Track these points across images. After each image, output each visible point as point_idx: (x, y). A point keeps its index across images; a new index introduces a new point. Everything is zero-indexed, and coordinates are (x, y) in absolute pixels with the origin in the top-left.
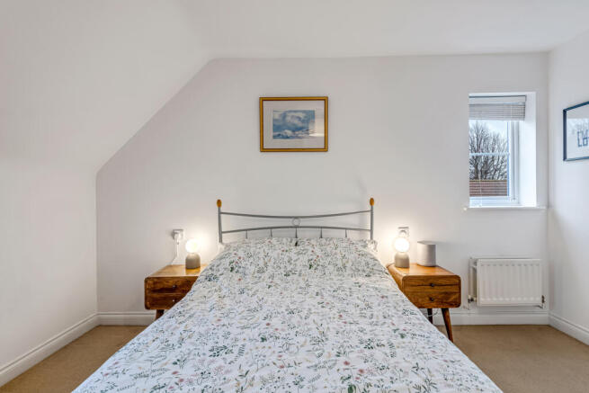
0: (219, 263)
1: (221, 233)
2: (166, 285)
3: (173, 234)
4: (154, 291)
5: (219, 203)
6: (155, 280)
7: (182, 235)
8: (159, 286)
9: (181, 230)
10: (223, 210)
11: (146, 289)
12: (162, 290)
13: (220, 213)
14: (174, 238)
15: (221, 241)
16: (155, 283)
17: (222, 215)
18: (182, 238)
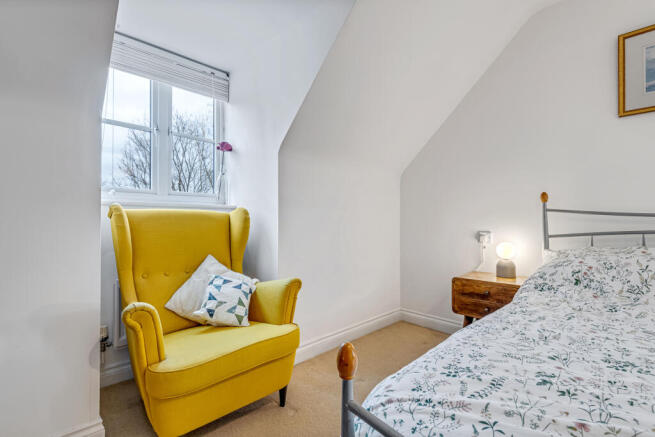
0: (553, 271)
1: (547, 237)
2: (477, 290)
3: (478, 236)
4: (464, 294)
5: (544, 196)
6: (464, 282)
7: (489, 238)
8: (469, 290)
9: (489, 232)
10: (549, 206)
11: (453, 290)
12: (471, 295)
13: (545, 210)
14: (479, 241)
15: (547, 247)
16: (464, 285)
17: (548, 213)
18: (489, 242)
